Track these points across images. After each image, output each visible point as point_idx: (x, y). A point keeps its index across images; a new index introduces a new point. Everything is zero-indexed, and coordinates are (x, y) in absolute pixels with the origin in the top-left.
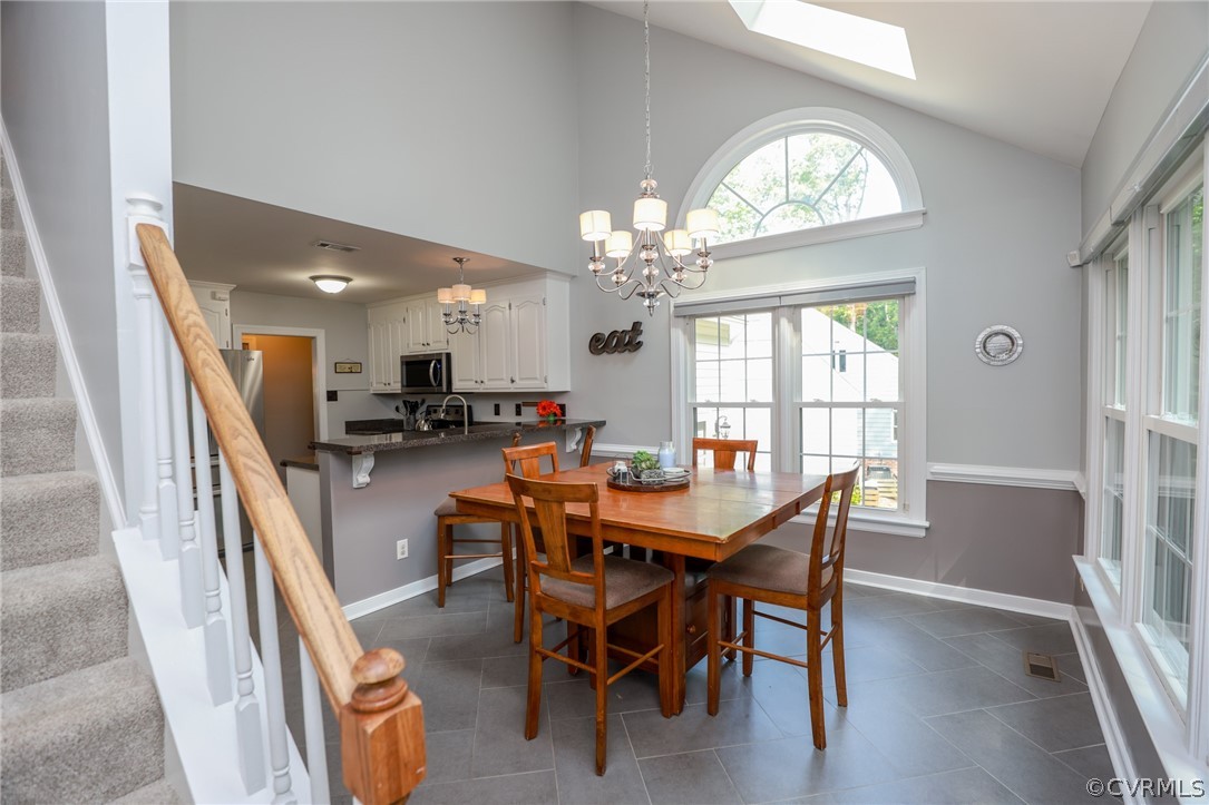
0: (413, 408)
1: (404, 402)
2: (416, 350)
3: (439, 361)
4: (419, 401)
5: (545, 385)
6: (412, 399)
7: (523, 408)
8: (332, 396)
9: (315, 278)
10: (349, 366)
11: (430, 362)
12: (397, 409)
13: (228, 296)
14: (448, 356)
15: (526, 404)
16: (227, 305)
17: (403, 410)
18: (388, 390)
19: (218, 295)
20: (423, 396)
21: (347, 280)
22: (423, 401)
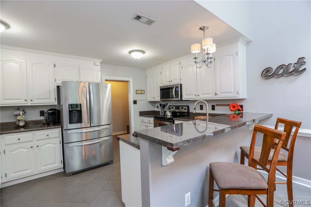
0: (164, 106)
1: (160, 105)
2: (166, 83)
3: (177, 87)
4: (165, 104)
5: (237, 95)
6: (163, 103)
7: (216, 107)
8: (135, 102)
9: (130, 52)
10: (141, 91)
11: (173, 88)
12: (158, 107)
13: (99, 64)
14: (181, 85)
15: (217, 105)
16: (99, 67)
17: (159, 107)
18: (154, 100)
19: (96, 64)
20: (167, 102)
21: (143, 52)
22: (167, 104)
